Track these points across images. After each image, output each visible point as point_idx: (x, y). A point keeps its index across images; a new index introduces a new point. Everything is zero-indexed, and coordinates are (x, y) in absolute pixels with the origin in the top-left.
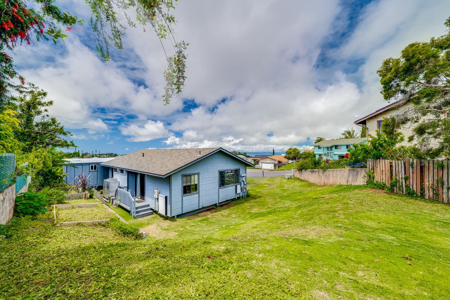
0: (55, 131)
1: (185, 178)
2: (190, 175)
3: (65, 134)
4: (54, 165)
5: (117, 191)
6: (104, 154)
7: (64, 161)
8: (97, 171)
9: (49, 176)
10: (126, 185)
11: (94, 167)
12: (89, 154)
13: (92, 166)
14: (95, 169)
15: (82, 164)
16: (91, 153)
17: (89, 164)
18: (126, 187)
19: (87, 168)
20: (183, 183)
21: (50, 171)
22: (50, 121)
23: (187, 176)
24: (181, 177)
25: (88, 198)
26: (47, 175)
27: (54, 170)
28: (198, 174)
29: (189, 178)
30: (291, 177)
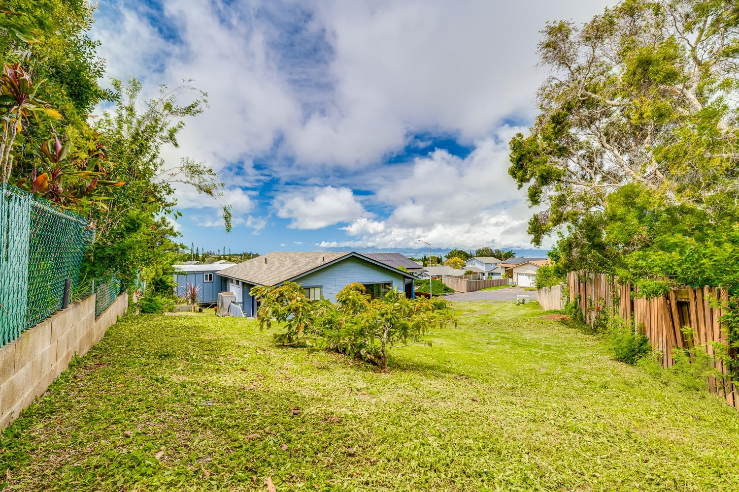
0: (164, 233)
2: (309, 288)
3: (175, 235)
4: (164, 274)
5: (229, 306)
6: (238, 255)
7: (173, 269)
8: (213, 282)
9: (159, 285)
10: (242, 301)
11: (210, 276)
12: (214, 255)
13: (206, 276)
14: (210, 279)
15: (195, 273)
16: (216, 253)
17: (203, 272)
18: (240, 303)
19: (200, 278)
21: (161, 280)
22: (160, 220)
23: (306, 288)
25: (197, 312)
26: (158, 284)
27: (164, 278)
28: (321, 287)
29: (307, 291)
30: (524, 300)
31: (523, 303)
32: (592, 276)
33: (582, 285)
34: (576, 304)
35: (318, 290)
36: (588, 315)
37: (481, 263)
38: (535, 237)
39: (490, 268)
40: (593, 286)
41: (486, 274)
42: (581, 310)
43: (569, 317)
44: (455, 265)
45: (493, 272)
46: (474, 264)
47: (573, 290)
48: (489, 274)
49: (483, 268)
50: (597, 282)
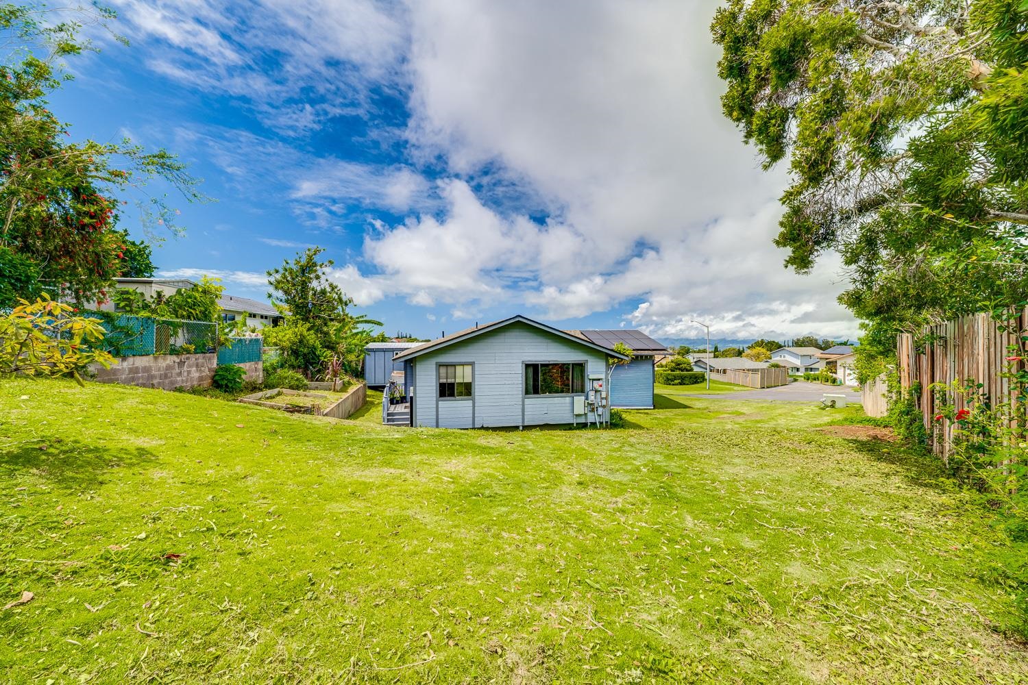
1: (443, 370)
2: (454, 366)
15: (383, 350)
17: (393, 350)
20: (439, 377)
23: (447, 366)
24: (434, 366)
28: (472, 364)
29: (451, 370)
30: (834, 402)
31: (832, 406)
32: (950, 328)
33: (925, 360)
34: (910, 405)
35: (468, 369)
36: (936, 431)
37: (795, 355)
38: (794, 252)
39: (808, 362)
40: (950, 357)
41: (802, 370)
42: (922, 419)
43: (896, 434)
44: (757, 357)
45: (813, 366)
46: (784, 357)
47: (906, 375)
48: (806, 369)
49: (797, 362)
50: (963, 341)
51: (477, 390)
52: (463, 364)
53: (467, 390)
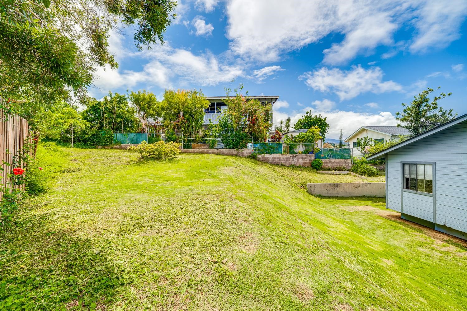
1: (407, 168)
2: (415, 165)
20: (403, 173)
23: (410, 164)
24: (399, 164)
28: (434, 164)
29: (413, 168)
35: (430, 168)
51: (439, 188)
52: (425, 164)
53: (428, 186)
